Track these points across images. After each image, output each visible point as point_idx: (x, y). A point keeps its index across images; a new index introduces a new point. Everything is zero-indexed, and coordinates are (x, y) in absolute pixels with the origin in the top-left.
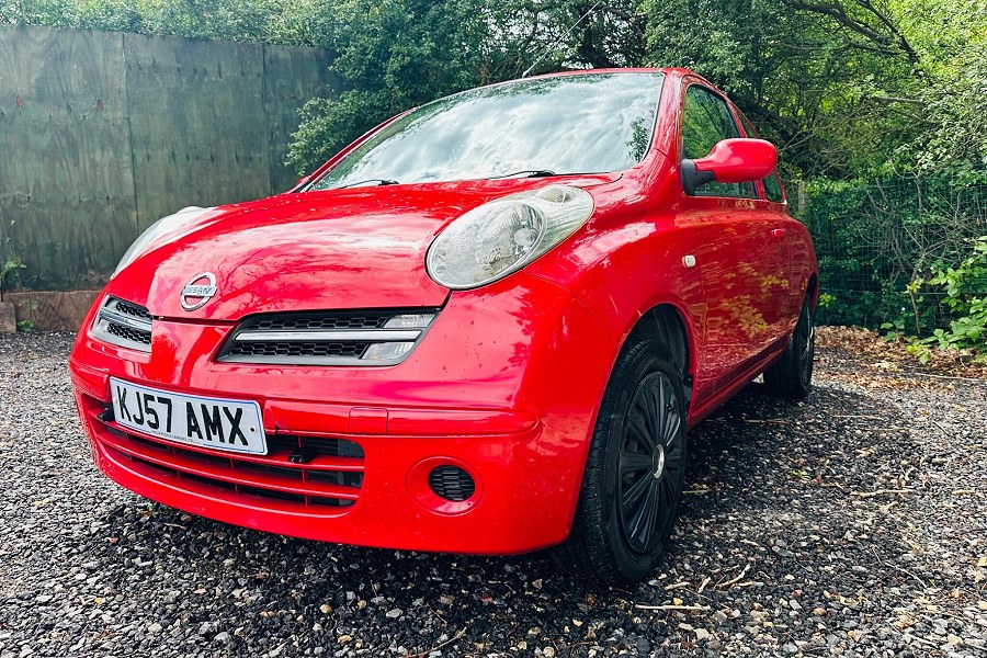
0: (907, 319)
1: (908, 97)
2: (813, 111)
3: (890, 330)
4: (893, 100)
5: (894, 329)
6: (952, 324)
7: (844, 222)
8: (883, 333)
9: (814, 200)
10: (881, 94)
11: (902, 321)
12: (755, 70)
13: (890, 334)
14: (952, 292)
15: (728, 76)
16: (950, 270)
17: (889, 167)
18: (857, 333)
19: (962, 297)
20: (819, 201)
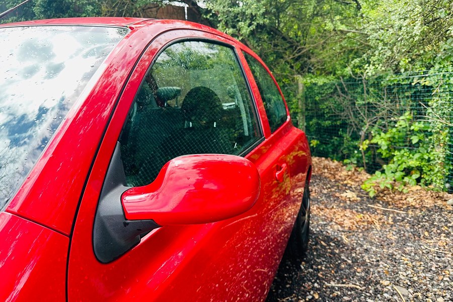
0: (358, 157)
1: (357, 30)
2: (305, 33)
3: (349, 164)
4: (350, 32)
5: (352, 163)
6: (385, 167)
7: (322, 101)
8: (346, 165)
9: (307, 87)
10: (343, 27)
11: (355, 158)
12: (273, 11)
13: (349, 166)
14: (384, 148)
15: (255, 16)
16: (383, 134)
17: (348, 71)
18: (331, 163)
19: (389, 149)
20: (310, 88)
